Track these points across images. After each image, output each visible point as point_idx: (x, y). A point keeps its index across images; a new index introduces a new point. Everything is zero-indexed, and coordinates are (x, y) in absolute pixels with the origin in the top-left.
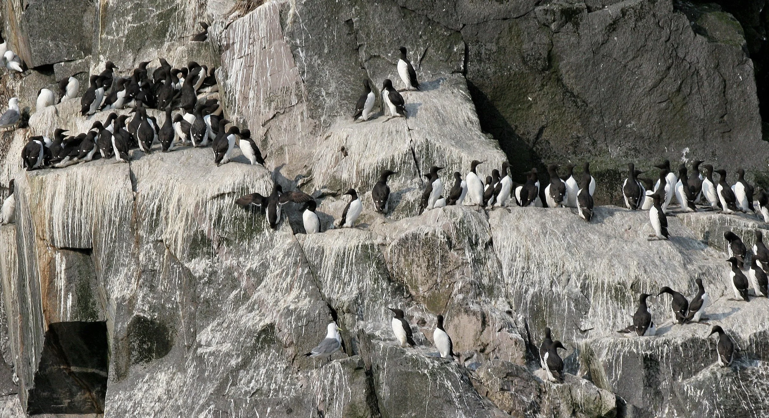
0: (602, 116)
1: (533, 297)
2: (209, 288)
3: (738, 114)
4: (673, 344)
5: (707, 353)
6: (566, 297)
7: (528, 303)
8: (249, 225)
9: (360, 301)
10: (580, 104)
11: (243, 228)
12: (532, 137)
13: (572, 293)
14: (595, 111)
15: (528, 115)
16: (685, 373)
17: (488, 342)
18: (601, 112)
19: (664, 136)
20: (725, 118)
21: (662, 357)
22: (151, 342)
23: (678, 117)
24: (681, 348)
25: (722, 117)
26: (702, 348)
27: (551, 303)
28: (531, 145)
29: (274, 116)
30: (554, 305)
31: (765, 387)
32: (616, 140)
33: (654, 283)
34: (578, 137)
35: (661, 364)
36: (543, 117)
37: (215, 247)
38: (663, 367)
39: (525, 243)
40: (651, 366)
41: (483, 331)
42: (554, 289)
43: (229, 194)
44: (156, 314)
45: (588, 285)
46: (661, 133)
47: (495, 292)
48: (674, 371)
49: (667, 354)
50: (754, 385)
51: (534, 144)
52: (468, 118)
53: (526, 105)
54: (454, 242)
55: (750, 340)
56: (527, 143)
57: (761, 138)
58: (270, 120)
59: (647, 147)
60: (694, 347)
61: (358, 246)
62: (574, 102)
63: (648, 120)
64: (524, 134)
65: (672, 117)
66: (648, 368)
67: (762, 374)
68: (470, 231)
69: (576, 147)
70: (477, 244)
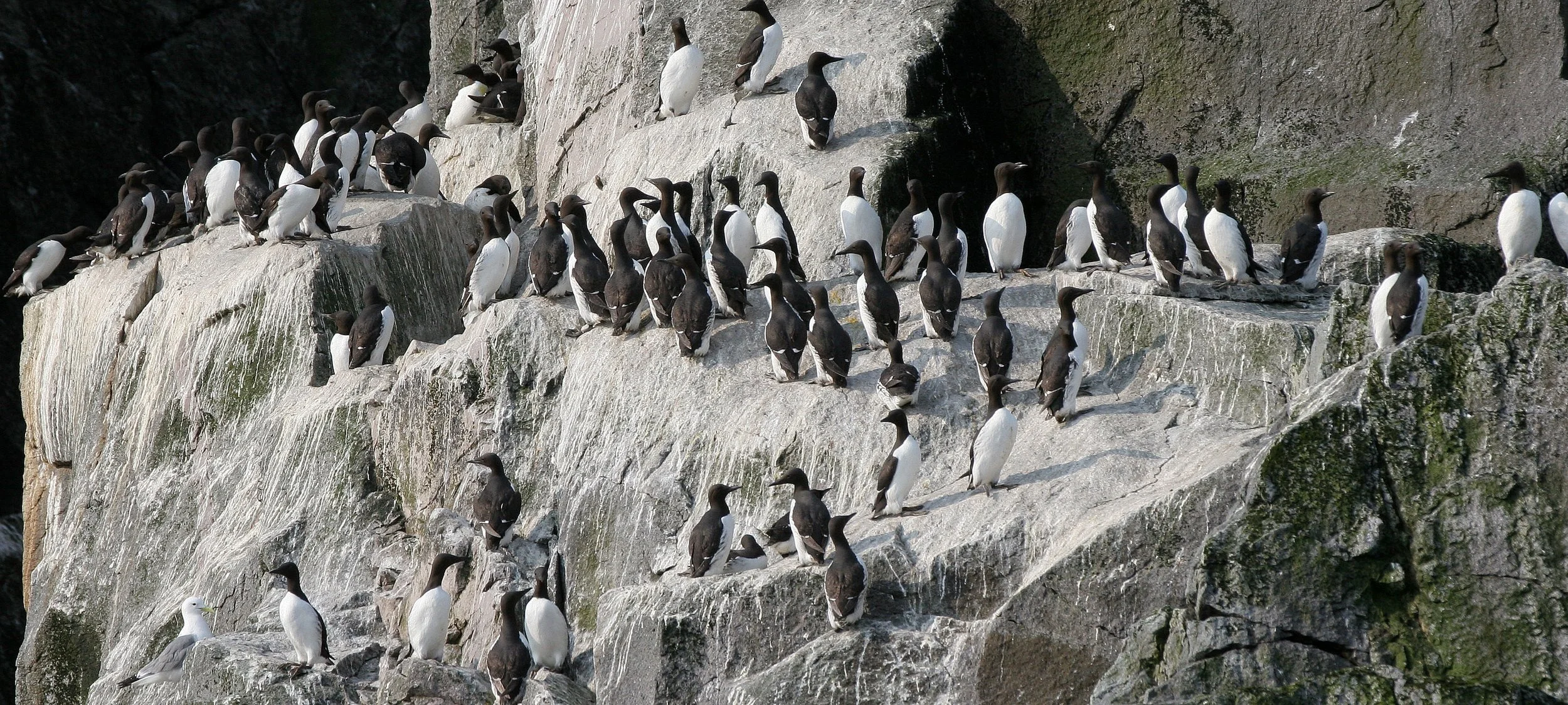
0: (1259, 54)
1: (582, 505)
2: (157, 533)
3: (1521, 21)
4: (744, 592)
5: (820, 607)
6: (644, 496)
7: (572, 516)
8: (250, 380)
10: (1214, 27)
12: (1104, 118)
13: (659, 485)
14: (1246, 40)
15: (1103, 66)
16: (760, 659)
17: (467, 617)
18: (1259, 45)
19: (1377, 90)
20: (1496, 32)
21: (712, 625)
22: (75, 670)
23: (1406, 39)
24: (758, 600)
25: (1489, 31)
26: (810, 595)
27: (614, 513)
28: (1098, 137)
29: (583, 118)
30: (619, 517)
31: (916, 680)
32: (1280, 106)
33: (826, 448)
34: (1206, 109)
35: (710, 641)
36: (1135, 68)
37: (192, 435)
38: (713, 649)
39: (612, 375)
40: (684, 649)
41: (460, 593)
42: (627, 480)
43: (236, 309)
44: (84, 604)
45: (700, 463)
46: (1373, 82)
47: (536, 497)
48: (736, 655)
49: (724, 617)
50: (890, 678)
51: (1108, 133)
52: (886, 87)
53: (1103, 42)
54: (483, 384)
55: (935, 567)
56: (1091, 131)
57: (1558, 73)
58: (574, 128)
59: (1337, 120)
60: (790, 594)
62: (1205, 25)
63: (1348, 52)
64: (1088, 111)
65: (1394, 41)
66: (674, 654)
67: (926, 647)
68: (518, 356)
69: (1195, 132)
70: (529, 384)
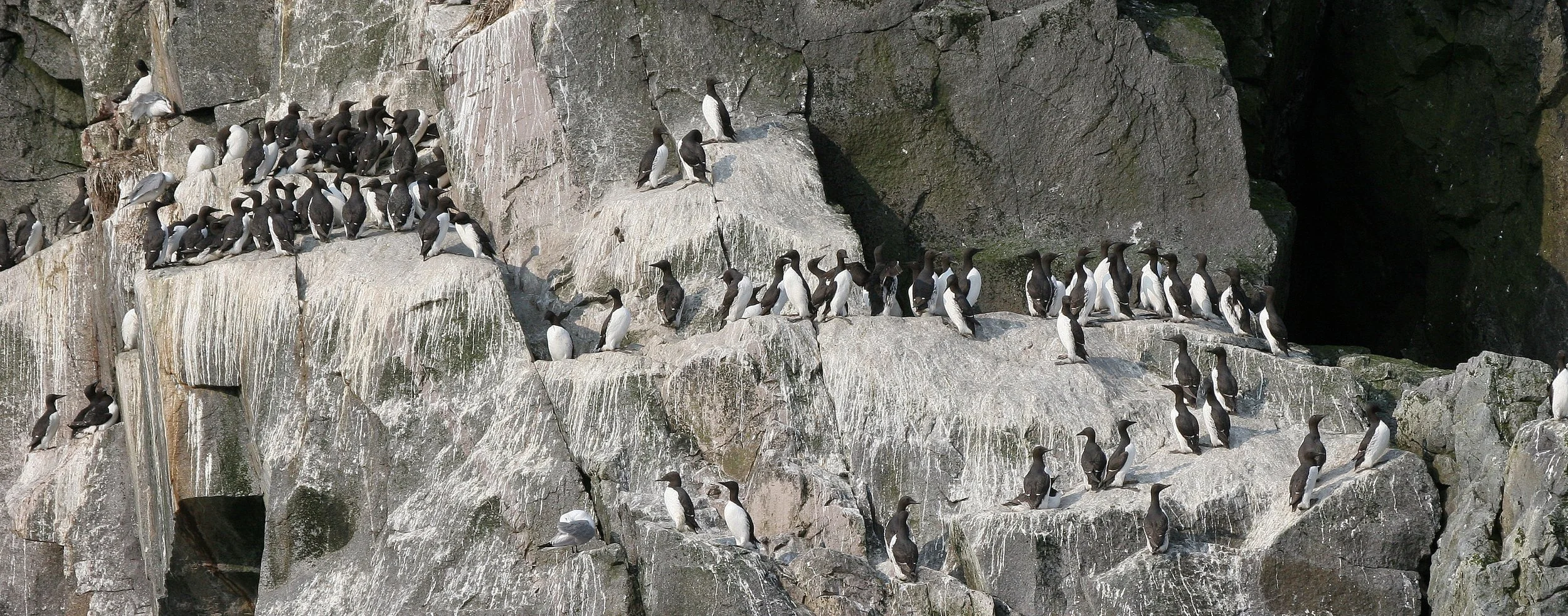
0: (1013, 176)
1: (879, 453)
2: (407, 443)
3: (1215, 170)
4: (1082, 521)
5: (1132, 533)
6: (928, 452)
7: (872, 461)
8: (468, 349)
9: (623, 462)
10: (979, 158)
11: (459, 353)
12: (907, 209)
13: (938, 445)
14: (1002, 168)
15: (901, 176)
16: (1099, 564)
17: (811, 521)
18: (1012, 171)
19: (1105, 205)
20: (1196, 176)
21: (1065, 541)
22: (322, 526)
23: (1126, 175)
24: (1093, 527)
25: (1191, 175)
26: (1125, 525)
27: (906, 461)
28: (906, 220)
29: (521, 182)
30: (911, 463)
31: (1218, 583)
32: (1033, 211)
33: (1060, 429)
34: (978, 209)
35: (1063, 551)
36: (924, 179)
37: (417, 381)
38: (1066, 555)
39: (869, 371)
40: (1048, 555)
41: (804, 503)
42: (910, 440)
43: (438, 301)
44: (330, 484)
45: (962, 432)
46: (1101, 201)
47: (824, 446)
48: (1083, 561)
49: (1072, 536)
50: (1202, 581)
51: (911, 219)
52: (807, 183)
53: (899, 161)
54: (764, 371)
55: (1199, 512)
56: (900, 217)
57: (1248, 205)
58: (514, 188)
59: (1080, 222)
60: (1113, 524)
61: (622, 378)
62: (972, 155)
63: (1082, 180)
64: (895, 204)
65: (1117, 175)
66: (1044, 558)
67: (1215, 563)
68: (788, 353)
69: (973, 223)
70: (798, 373)
